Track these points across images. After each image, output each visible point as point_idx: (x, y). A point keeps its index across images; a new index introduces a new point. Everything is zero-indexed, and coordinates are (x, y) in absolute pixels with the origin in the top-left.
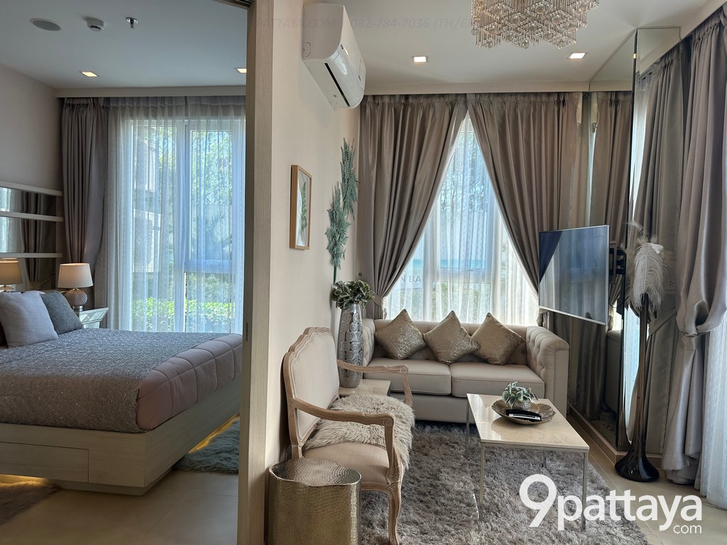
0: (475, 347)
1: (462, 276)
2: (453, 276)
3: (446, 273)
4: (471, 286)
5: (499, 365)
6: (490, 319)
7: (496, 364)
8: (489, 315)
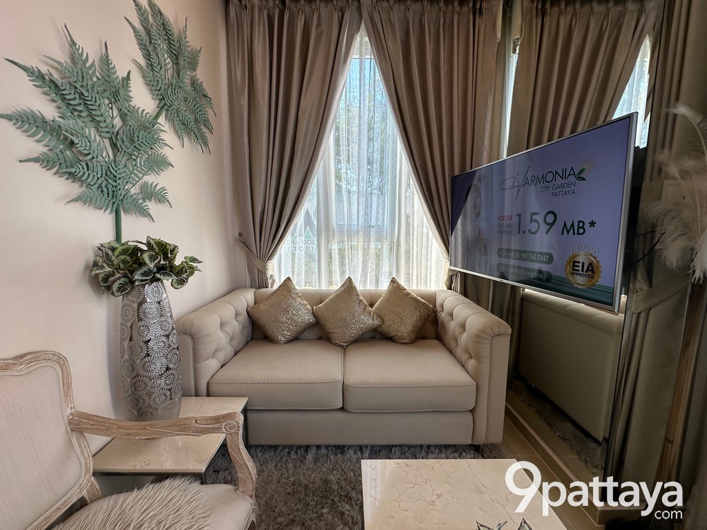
0: (377, 322)
1: (361, 234)
2: (351, 234)
3: (344, 231)
4: (372, 245)
5: (406, 343)
6: (395, 285)
7: (403, 343)
8: (393, 281)
